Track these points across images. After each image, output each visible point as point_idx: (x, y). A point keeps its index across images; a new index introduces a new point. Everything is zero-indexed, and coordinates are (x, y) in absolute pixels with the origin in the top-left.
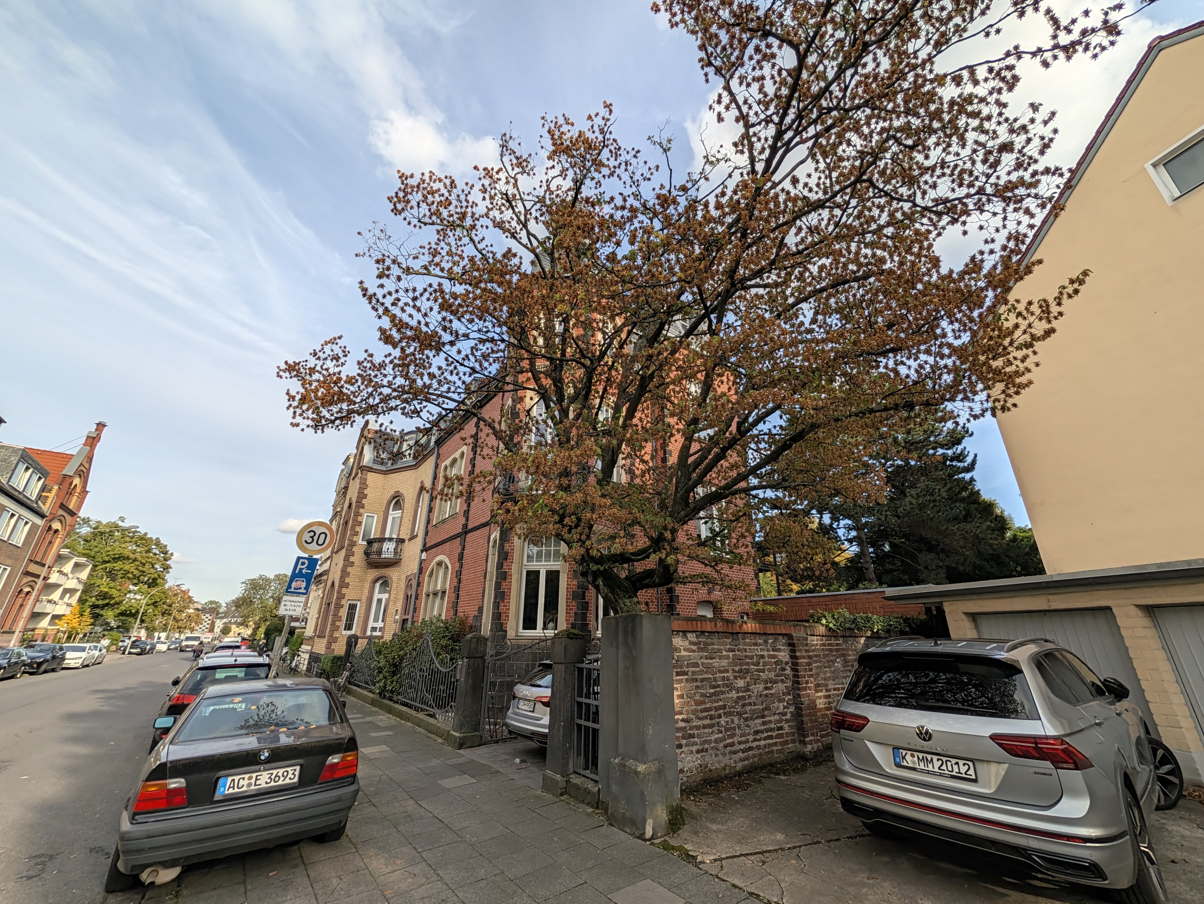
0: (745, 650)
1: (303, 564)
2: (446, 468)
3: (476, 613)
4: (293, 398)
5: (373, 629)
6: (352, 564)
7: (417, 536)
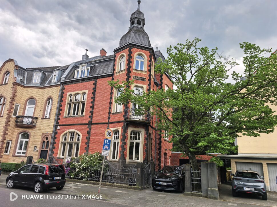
2: (71, 95)
5: (18, 153)
6: (9, 125)
7: (49, 118)
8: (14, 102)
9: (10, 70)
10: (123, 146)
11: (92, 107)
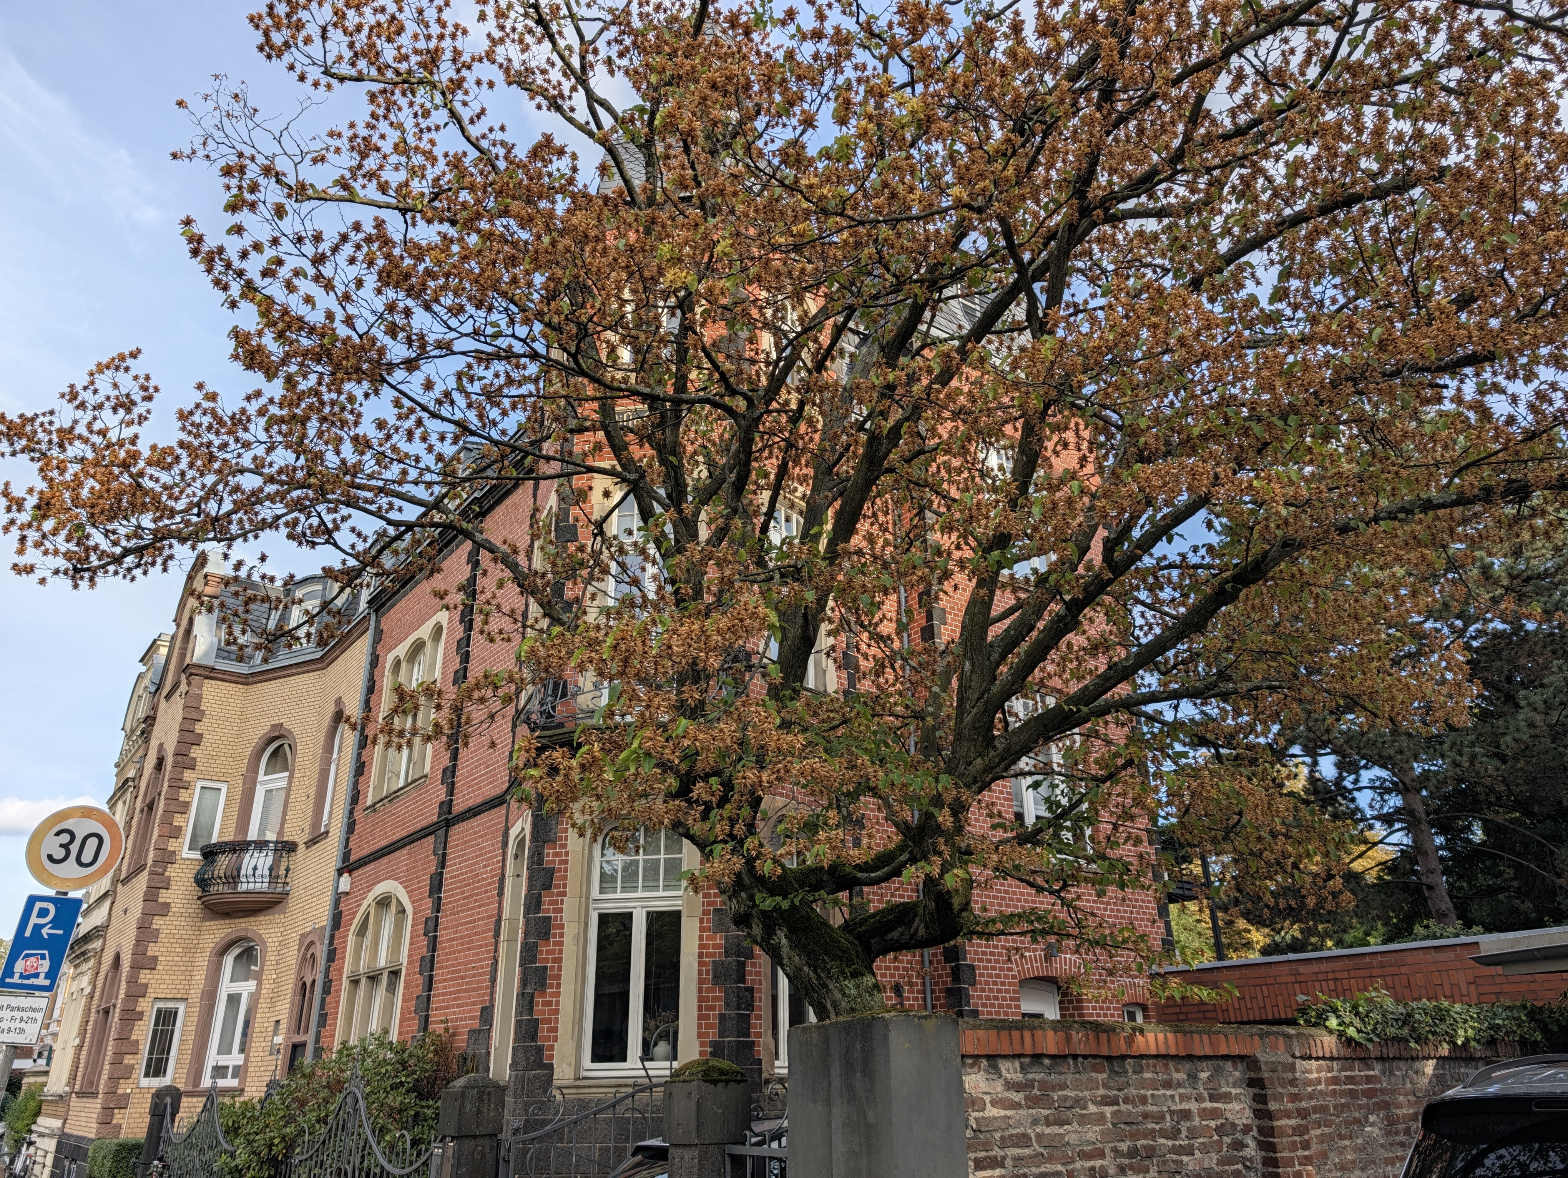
0: (1143, 1100)
1: (43, 913)
2: (397, 664)
3: (476, 1024)
4: (20, 504)
5: (218, 1072)
6: (165, 909)
7: (326, 834)
8: (188, 775)
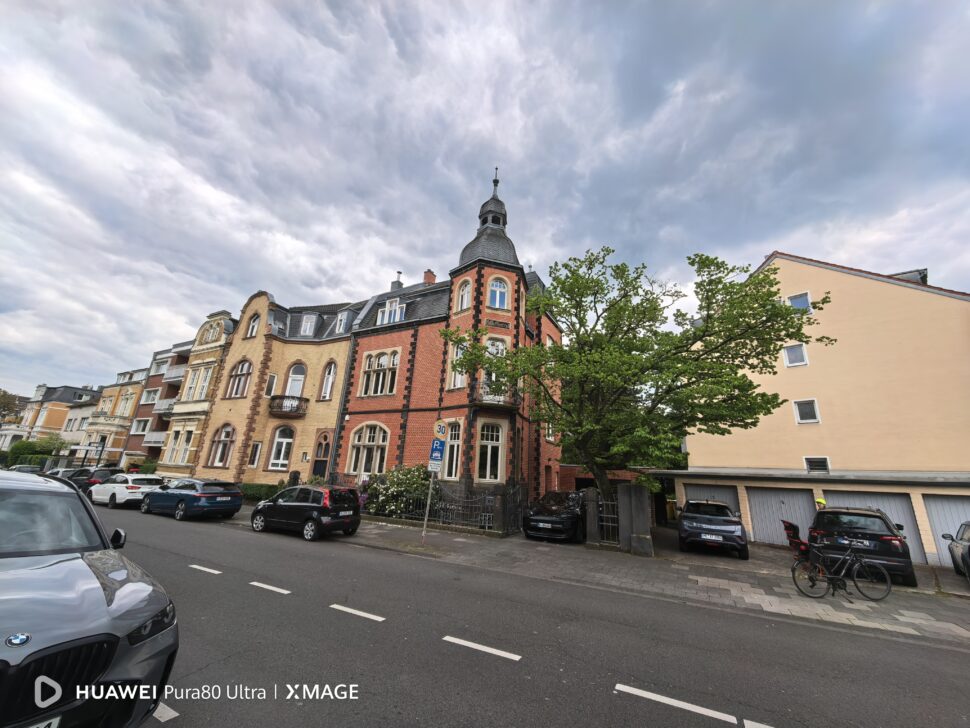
2: (370, 356)
5: (274, 465)
7: (330, 400)
8: (267, 371)
9: (260, 311)
10: (469, 453)
11: (409, 379)
